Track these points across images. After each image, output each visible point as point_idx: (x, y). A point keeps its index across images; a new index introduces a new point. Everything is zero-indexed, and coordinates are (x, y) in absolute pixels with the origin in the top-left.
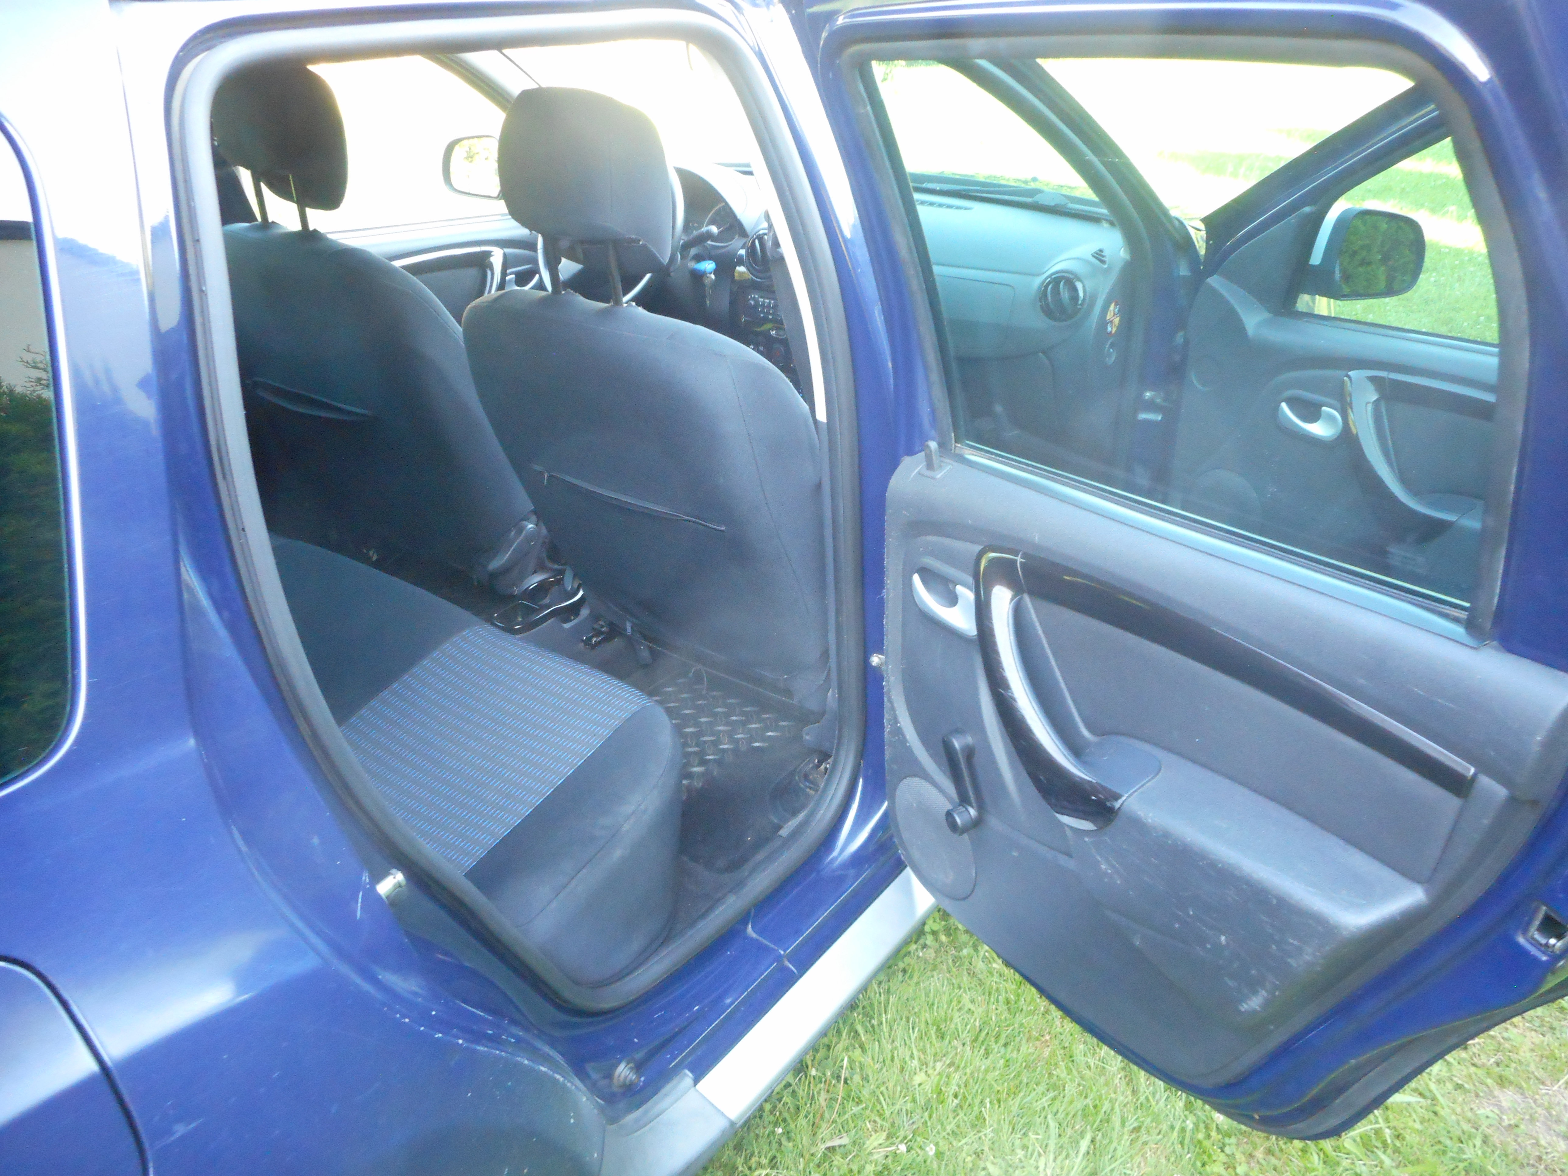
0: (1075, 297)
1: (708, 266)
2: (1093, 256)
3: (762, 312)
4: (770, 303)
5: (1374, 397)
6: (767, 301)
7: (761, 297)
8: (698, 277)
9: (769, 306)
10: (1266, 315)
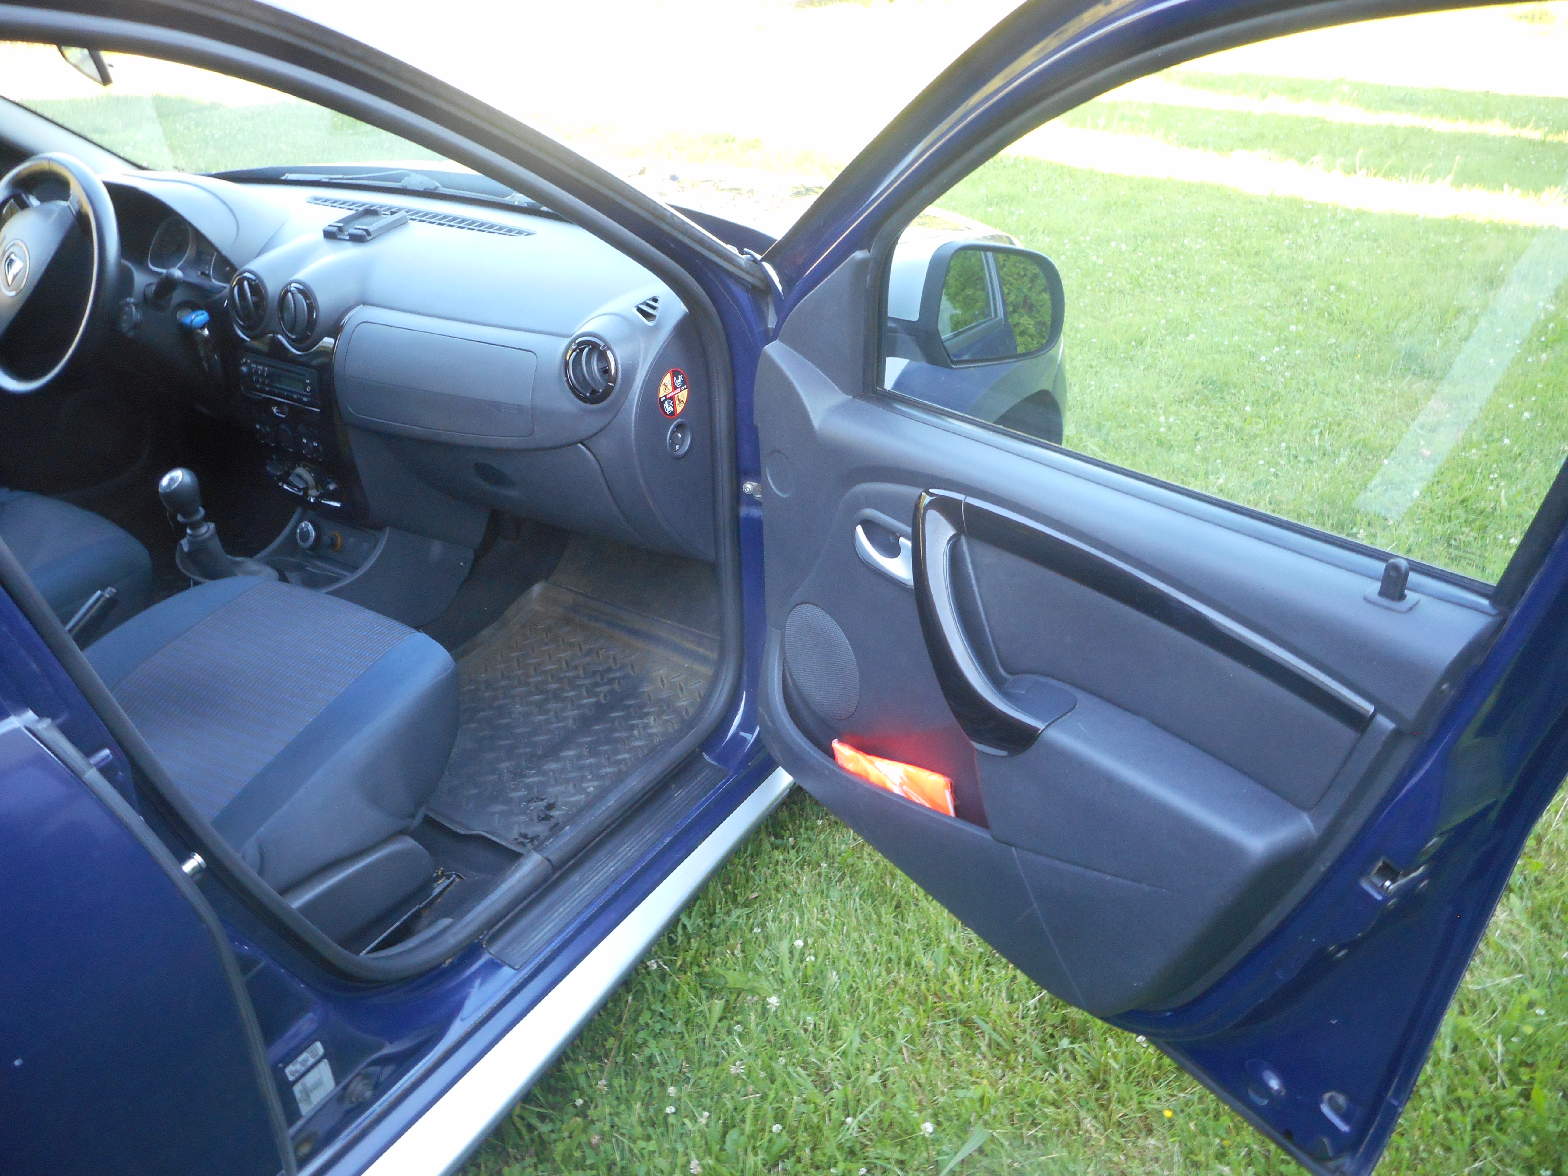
0: (606, 371)
1: (199, 317)
2: (640, 310)
3: (257, 381)
4: (263, 370)
5: (950, 532)
6: (261, 367)
7: (255, 362)
8: (188, 332)
9: (262, 374)
10: (841, 397)
